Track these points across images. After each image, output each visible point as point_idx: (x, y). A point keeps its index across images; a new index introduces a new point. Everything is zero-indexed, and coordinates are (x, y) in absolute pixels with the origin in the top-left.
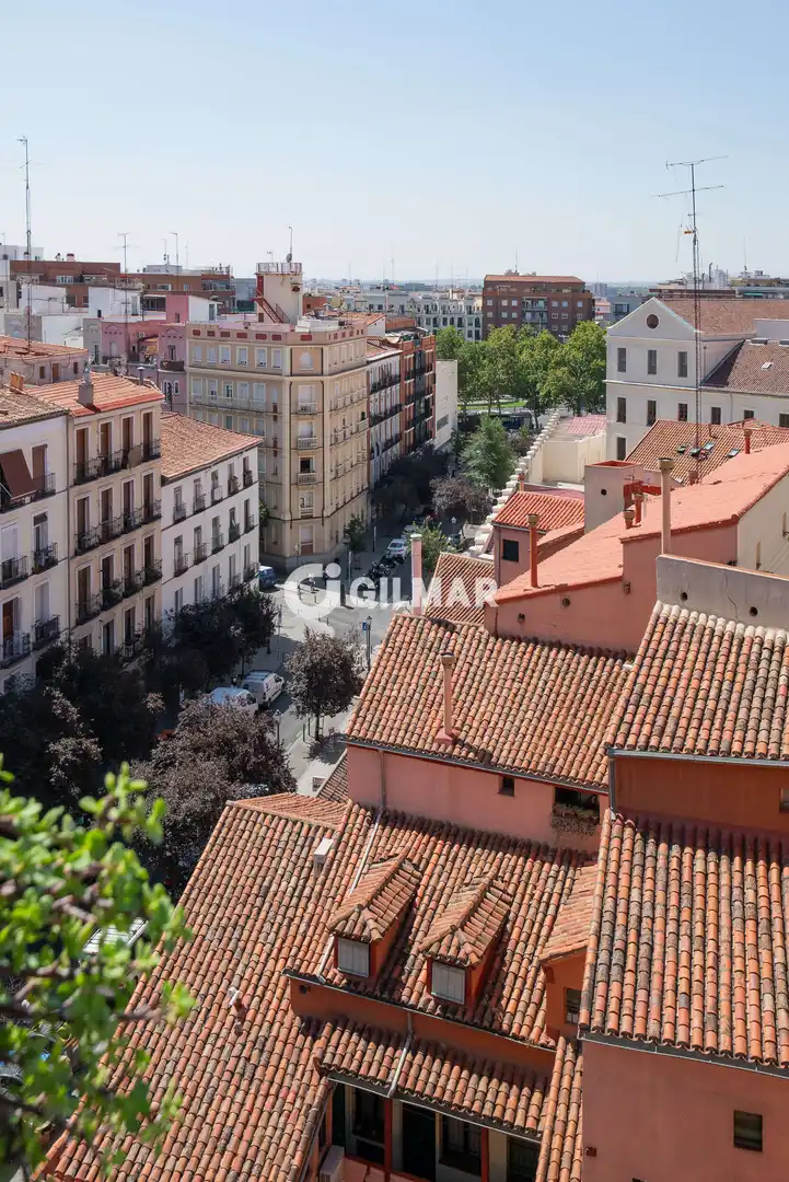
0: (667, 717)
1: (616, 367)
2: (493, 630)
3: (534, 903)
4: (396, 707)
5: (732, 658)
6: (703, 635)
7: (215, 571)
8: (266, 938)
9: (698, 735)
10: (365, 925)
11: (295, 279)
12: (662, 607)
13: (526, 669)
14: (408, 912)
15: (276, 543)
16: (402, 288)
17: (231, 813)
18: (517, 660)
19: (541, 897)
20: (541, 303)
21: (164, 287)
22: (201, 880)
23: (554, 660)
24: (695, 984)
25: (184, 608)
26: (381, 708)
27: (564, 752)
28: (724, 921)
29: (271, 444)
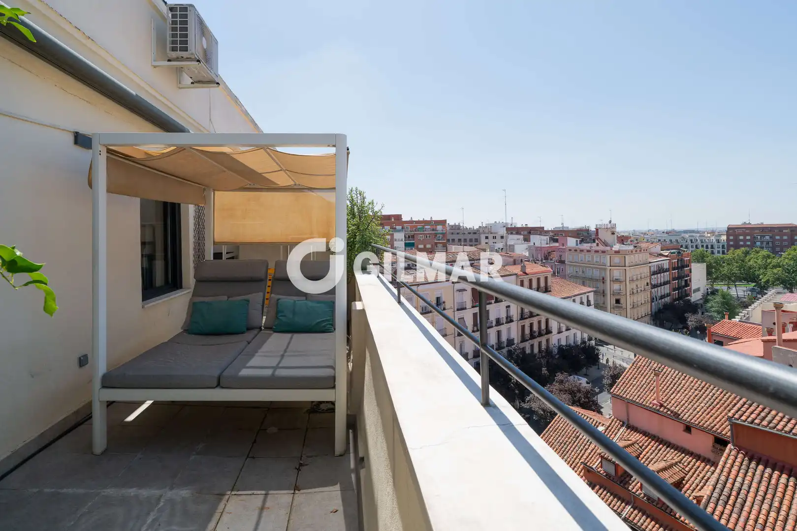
3: (699, 478)
4: (635, 388)
7: (575, 335)
8: (576, 451)
9: (787, 425)
11: (613, 230)
16: (678, 232)
20: (767, 237)
21: (561, 235)
25: (561, 345)
26: (628, 386)
27: (720, 423)
29: (602, 292)
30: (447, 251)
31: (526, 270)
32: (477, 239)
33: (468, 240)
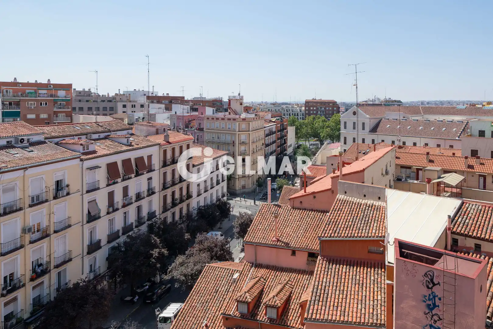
0: (337, 228)
1: (344, 128)
2: (292, 207)
3: (300, 287)
4: (261, 232)
5: (358, 210)
6: (350, 203)
7: (211, 195)
8: (216, 305)
9: (345, 232)
10: (246, 298)
11: (241, 101)
12: (339, 196)
13: (302, 218)
14: (261, 293)
15: (233, 185)
16: (280, 104)
17: (208, 268)
18: (299, 216)
19: (302, 286)
20: (323, 108)
21: (199, 104)
22: (196, 289)
23: (310, 215)
24: (339, 303)
25: (200, 207)
26: (256, 232)
27: (311, 242)
28: (350, 285)
29: (232, 154)
30: (71, 122)
31: (170, 139)
32: (113, 108)
33: (101, 109)
